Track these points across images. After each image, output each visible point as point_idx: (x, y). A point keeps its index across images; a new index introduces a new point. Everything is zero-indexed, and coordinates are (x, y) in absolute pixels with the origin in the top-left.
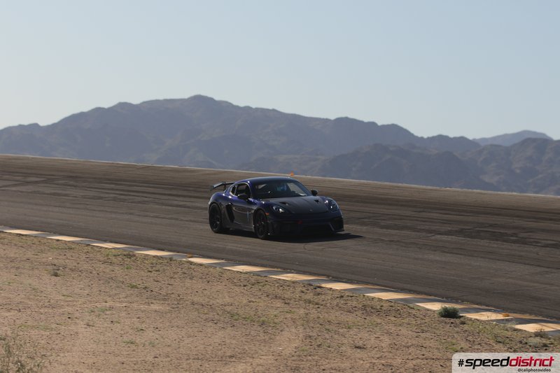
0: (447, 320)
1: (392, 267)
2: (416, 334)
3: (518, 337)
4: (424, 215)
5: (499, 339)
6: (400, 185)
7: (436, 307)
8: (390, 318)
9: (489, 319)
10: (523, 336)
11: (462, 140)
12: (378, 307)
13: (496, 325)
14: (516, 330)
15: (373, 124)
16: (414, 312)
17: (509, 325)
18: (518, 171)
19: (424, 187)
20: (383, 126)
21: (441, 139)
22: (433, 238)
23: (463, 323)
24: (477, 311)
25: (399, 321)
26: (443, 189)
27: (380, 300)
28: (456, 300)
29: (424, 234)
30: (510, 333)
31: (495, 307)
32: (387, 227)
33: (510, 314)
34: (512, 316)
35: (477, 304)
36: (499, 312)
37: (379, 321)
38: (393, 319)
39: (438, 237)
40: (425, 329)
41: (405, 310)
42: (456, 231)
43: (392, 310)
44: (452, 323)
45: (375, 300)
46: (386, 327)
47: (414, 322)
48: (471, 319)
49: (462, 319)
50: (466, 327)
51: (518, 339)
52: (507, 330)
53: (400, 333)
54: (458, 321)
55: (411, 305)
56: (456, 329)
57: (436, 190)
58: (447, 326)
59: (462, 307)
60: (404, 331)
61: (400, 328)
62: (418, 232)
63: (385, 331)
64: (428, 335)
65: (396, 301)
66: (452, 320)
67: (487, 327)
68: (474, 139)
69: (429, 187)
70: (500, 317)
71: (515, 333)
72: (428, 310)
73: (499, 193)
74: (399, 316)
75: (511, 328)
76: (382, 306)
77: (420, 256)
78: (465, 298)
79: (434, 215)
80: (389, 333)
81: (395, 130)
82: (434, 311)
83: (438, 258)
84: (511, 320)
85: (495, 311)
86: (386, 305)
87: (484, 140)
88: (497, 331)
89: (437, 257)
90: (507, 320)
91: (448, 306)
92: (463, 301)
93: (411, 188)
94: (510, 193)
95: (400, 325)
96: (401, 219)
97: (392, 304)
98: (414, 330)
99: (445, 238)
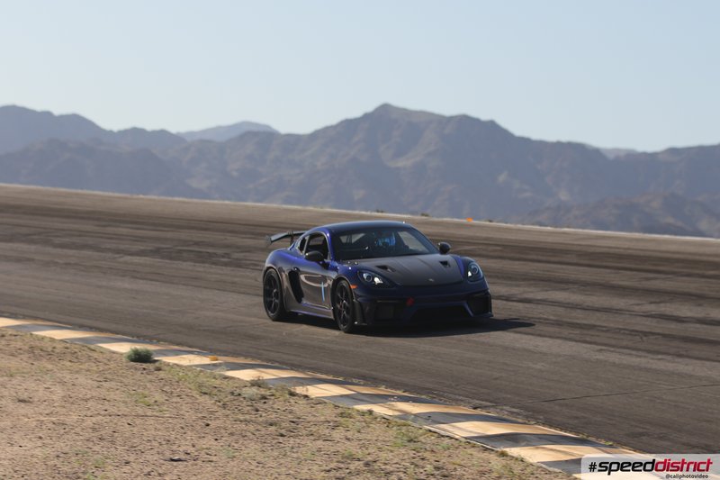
0: (138, 365)
1: (69, 297)
2: (96, 384)
3: (228, 386)
4: (110, 230)
5: (204, 390)
6: (79, 191)
7: (124, 348)
8: (64, 362)
9: (192, 364)
10: (236, 385)
11: (163, 134)
12: (50, 349)
13: (201, 371)
14: (226, 378)
15: (48, 114)
16: (95, 355)
17: (217, 372)
18: (235, 174)
19: (110, 194)
20: (62, 117)
21: (136, 132)
22: (122, 260)
23: (159, 369)
24: (177, 353)
25: (76, 366)
26: (135, 196)
27: (52, 340)
28: (149, 340)
29: (110, 255)
30: (218, 382)
31: (199, 348)
32: (62, 246)
33: (219, 357)
34: (221, 360)
35: (178, 344)
36: (204, 355)
37: (50, 367)
38: (70, 364)
39: (128, 258)
40: (109, 376)
41: (84, 353)
42: (151, 251)
43: (67, 352)
44: (144, 369)
45: (46, 340)
46: (59, 375)
47: (95, 368)
48: (168, 365)
49: (157, 364)
50: (162, 374)
51: (229, 389)
52: (214, 378)
53: (76, 382)
54: (151, 366)
55: (92, 347)
56: (149, 377)
57: (126, 198)
58: (138, 373)
59: (157, 348)
60: (81, 379)
61: (77, 376)
62: (102, 252)
63: (58, 380)
64: (113, 384)
65: (73, 341)
66: (145, 365)
67: (189, 373)
68: (178, 133)
69: (117, 195)
70: (206, 360)
71: (225, 382)
72: (114, 352)
73: (208, 201)
74: (76, 360)
75: (220, 375)
76: (54, 348)
77: (104, 283)
78: (161, 336)
79: (123, 230)
80: (63, 383)
81: (76, 121)
82: (122, 354)
83: (127, 286)
84: (220, 365)
85: (199, 354)
86: (59, 347)
87: (191, 134)
88: (202, 379)
89: (126, 284)
90: (214, 365)
91: (140, 347)
92: (159, 341)
93: (95, 195)
94: (221, 202)
95: (77, 372)
96: (80, 236)
97: (68, 345)
98: (95, 378)
99: (136, 259)
